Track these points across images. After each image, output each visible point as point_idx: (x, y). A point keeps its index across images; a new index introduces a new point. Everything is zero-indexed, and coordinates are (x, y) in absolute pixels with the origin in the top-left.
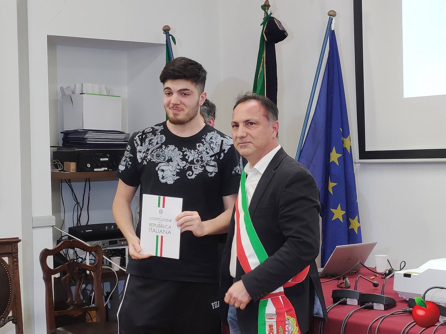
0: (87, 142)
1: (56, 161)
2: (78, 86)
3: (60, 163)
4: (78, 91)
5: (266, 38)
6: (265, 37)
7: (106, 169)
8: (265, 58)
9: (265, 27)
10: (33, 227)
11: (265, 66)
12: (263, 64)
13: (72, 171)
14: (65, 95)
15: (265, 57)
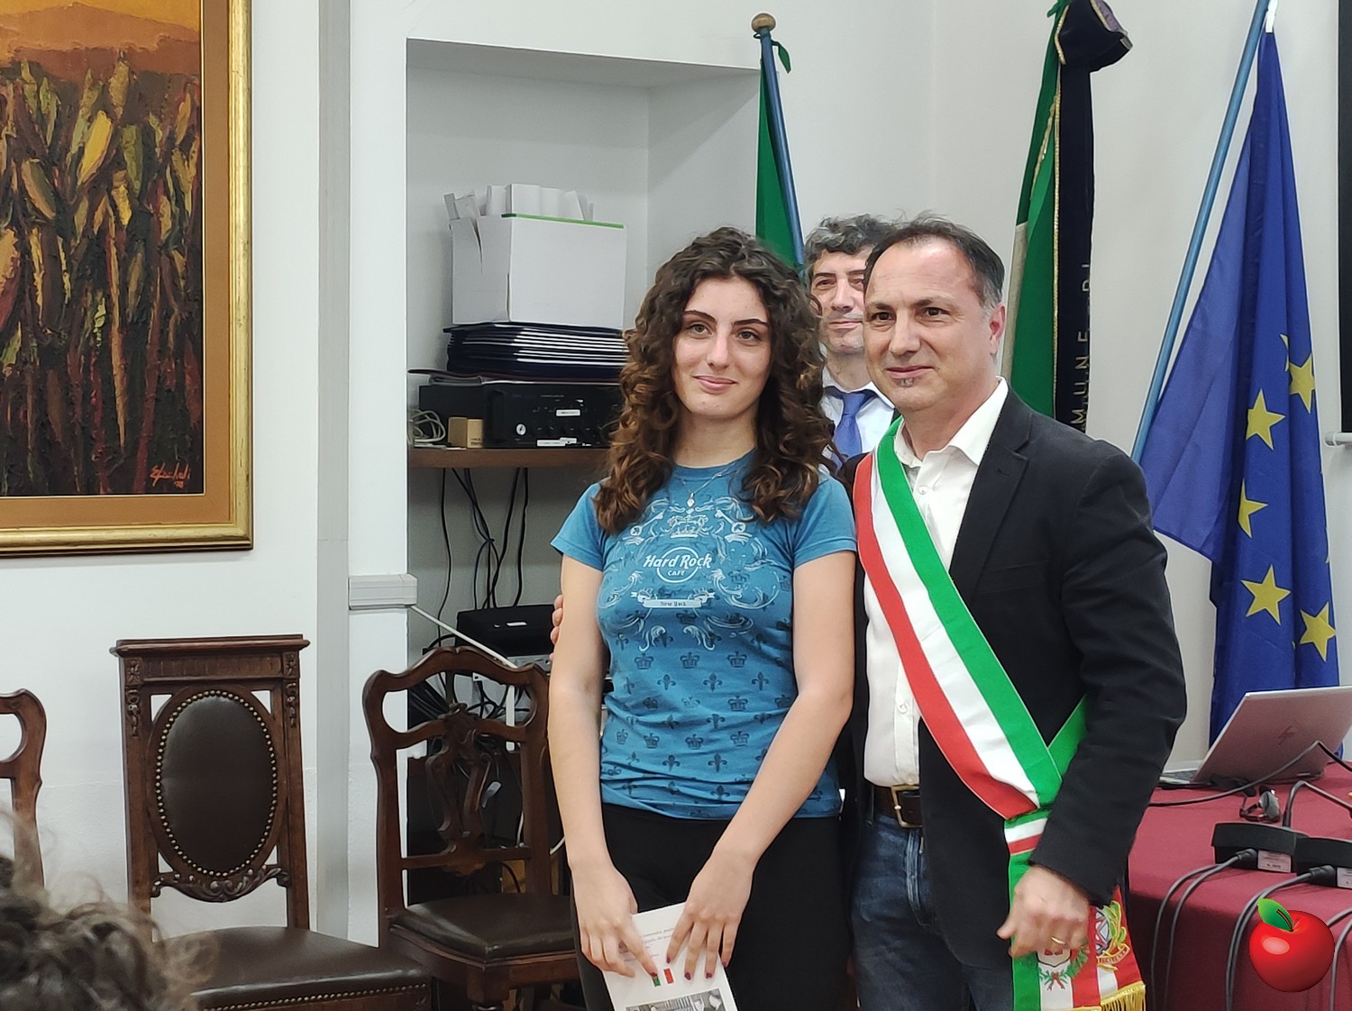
0: (519, 360)
1: (428, 414)
2: (498, 191)
3: (438, 422)
4: (496, 208)
5: (1064, 54)
6: (1060, 52)
7: (574, 441)
8: (1057, 117)
9: (1061, 22)
10: (350, 609)
11: (1057, 139)
12: (1050, 134)
13: (469, 446)
14: (459, 218)
15: (1058, 112)
